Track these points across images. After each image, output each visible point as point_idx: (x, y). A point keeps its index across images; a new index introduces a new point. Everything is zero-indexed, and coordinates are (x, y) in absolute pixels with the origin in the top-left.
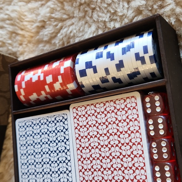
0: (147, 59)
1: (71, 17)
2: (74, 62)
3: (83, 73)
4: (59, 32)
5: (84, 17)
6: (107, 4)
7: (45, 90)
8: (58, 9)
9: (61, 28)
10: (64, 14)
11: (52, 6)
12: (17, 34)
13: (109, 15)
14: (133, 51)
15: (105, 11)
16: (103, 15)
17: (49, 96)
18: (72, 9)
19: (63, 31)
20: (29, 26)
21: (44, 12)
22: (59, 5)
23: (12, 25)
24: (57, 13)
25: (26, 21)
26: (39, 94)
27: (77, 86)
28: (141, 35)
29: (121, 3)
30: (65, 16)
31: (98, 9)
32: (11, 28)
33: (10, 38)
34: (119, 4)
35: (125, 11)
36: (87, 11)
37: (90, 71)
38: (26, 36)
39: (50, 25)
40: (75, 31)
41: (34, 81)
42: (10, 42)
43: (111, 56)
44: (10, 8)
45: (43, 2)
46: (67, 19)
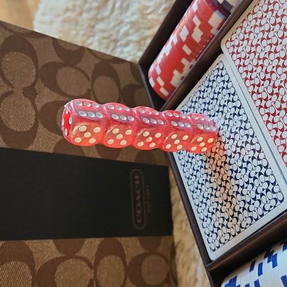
17: (193, 62)
25: (150, 13)
26: (181, 68)
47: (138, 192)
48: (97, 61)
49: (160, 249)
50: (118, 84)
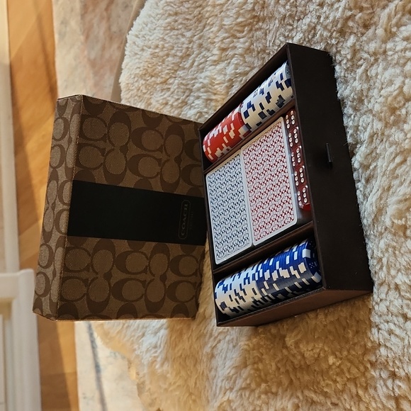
0: (284, 85)
7: (224, 142)
8: (241, 63)
11: (236, 62)
12: (211, 100)
14: (274, 81)
18: (253, 60)
20: (219, 89)
21: (230, 70)
22: (242, 59)
23: (206, 92)
25: (217, 84)
26: (222, 148)
30: (247, 69)
32: (204, 96)
33: (206, 107)
37: (250, 110)
38: (219, 99)
41: (215, 136)
42: (205, 110)
43: (262, 92)
44: (203, 75)
45: (229, 61)
46: (249, 71)
47: (185, 215)
48: (171, 124)
49: (194, 253)
50: (183, 140)
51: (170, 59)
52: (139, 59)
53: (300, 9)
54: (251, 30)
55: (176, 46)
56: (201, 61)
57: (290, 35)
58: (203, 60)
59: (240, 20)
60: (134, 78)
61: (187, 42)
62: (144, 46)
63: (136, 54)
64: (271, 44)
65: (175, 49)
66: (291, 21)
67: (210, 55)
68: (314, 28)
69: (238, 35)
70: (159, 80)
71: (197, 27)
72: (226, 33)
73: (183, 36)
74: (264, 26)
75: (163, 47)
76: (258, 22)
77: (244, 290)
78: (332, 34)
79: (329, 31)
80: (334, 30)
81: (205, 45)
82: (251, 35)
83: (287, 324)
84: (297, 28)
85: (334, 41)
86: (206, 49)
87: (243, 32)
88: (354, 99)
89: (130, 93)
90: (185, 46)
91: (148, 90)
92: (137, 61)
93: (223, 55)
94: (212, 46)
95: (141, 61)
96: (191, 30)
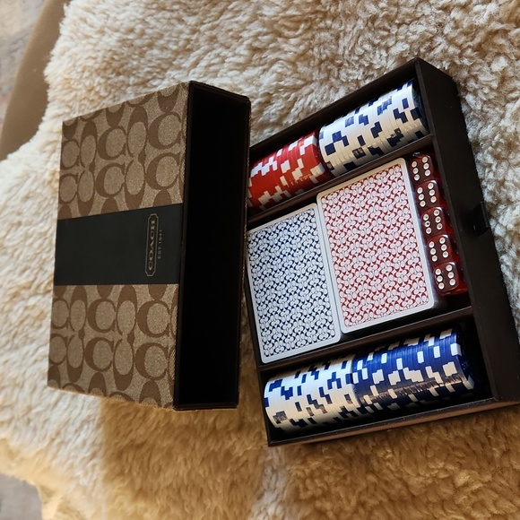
0: (409, 115)
1: (308, 83)
2: (317, 138)
3: (330, 149)
4: (292, 106)
5: (327, 79)
6: (359, 56)
7: (281, 184)
8: (289, 73)
9: (295, 100)
10: (298, 78)
11: (280, 70)
13: (362, 70)
14: (391, 108)
15: (357, 66)
16: (355, 72)
17: (286, 192)
18: (310, 70)
19: (298, 104)
21: (268, 80)
22: (290, 67)
24: (287, 79)
27: (324, 171)
28: (399, 87)
29: (377, 52)
30: (300, 82)
31: (347, 65)
34: (374, 53)
35: (384, 62)
36: (330, 70)
37: (339, 145)
39: (278, 98)
40: (316, 101)
43: (364, 120)
45: (265, 67)
46: (303, 86)
51: (155, 52)
52: (95, 45)
53: (405, 10)
54: (310, 28)
55: (167, 34)
56: (212, 62)
57: (383, 43)
58: (217, 60)
59: (291, 12)
60: (83, 72)
61: (188, 31)
62: (104, 27)
63: (87, 37)
64: (347, 52)
65: (166, 39)
66: (386, 25)
67: (230, 54)
68: (431, 40)
69: (287, 33)
70: (132, 80)
71: (209, 11)
72: (264, 26)
73: (180, 20)
74: (336, 26)
75: (142, 34)
76: (322, 19)
77: (328, 397)
78: (463, 51)
79: (460, 47)
80: (469, 47)
81: (221, 39)
82: (309, 35)
83: (374, 440)
84: (396, 34)
85: (466, 61)
86: (222, 45)
87: (297, 29)
88: (498, 144)
89: (73, 94)
90: (184, 36)
91: (110, 92)
92: (89, 47)
93: (256, 57)
94: (235, 43)
95: (97, 48)
96: (195, 14)
